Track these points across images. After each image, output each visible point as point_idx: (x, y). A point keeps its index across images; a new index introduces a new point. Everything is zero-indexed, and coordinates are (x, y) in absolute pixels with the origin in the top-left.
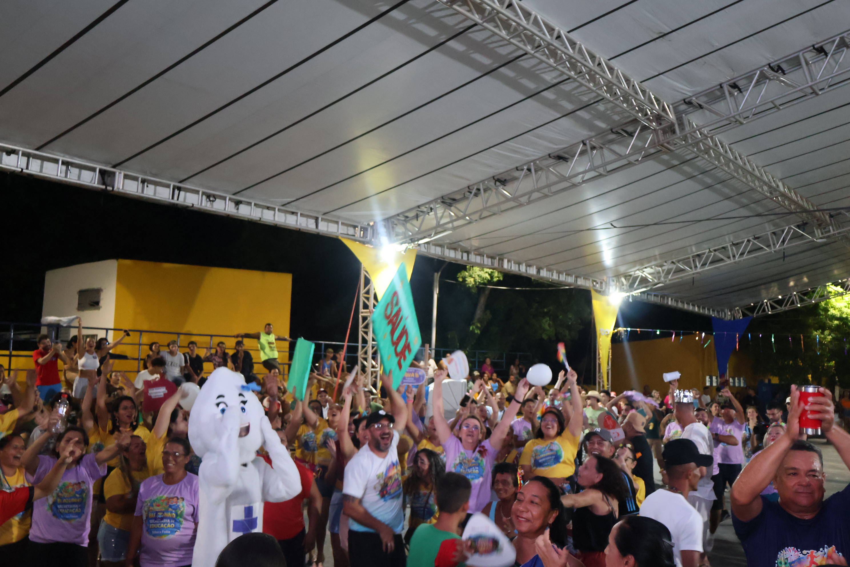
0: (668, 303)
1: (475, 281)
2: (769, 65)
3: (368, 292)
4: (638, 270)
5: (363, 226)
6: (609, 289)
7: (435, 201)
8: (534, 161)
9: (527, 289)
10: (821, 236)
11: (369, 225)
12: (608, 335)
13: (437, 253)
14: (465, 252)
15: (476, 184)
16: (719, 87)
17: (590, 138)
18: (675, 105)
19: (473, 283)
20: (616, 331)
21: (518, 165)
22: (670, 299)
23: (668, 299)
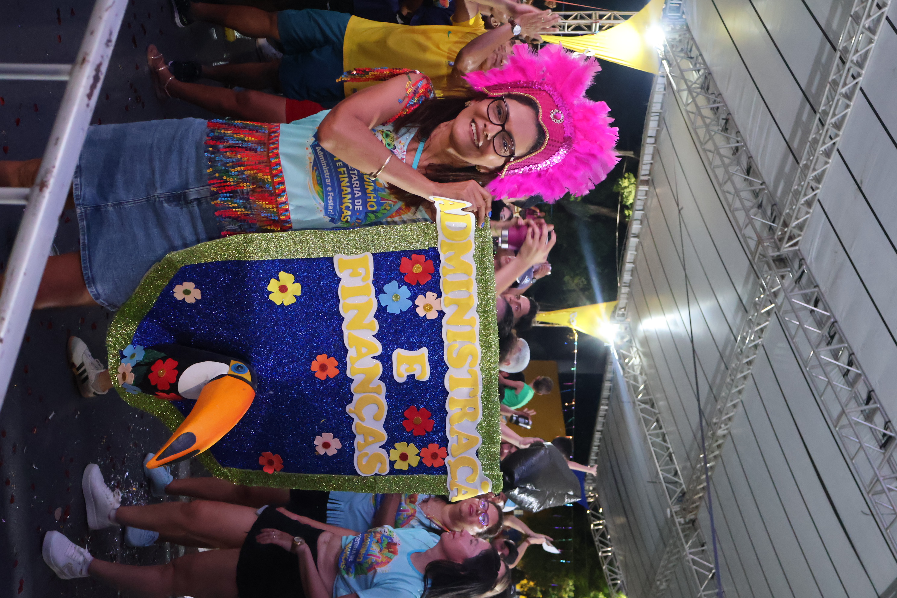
0: (603, 405)
1: (625, 188)
2: (836, 322)
3: (616, 18)
4: (638, 349)
5: (682, 6)
6: (618, 323)
7: (707, 68)
8: (745, 145)
9: (617, 244)
10: (673, 510)
11: (683, 13)
12: (570, 322)
13: (654, 105)
14: (656, 140)
15: (723, 99)
16: (815, 284)
17: (767, 188)
18: (798, 252)
19: (623, 186)
20: (575, 332)
21: (741, 132)
22: (606, 408)
23: (607, 405)
